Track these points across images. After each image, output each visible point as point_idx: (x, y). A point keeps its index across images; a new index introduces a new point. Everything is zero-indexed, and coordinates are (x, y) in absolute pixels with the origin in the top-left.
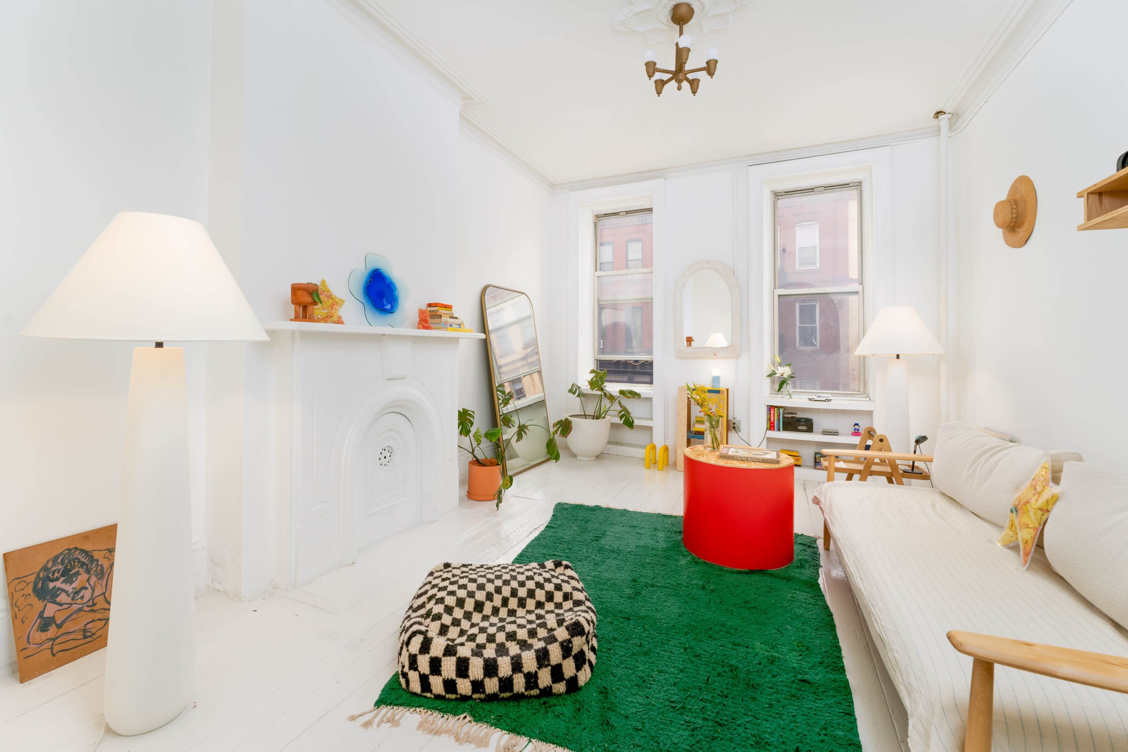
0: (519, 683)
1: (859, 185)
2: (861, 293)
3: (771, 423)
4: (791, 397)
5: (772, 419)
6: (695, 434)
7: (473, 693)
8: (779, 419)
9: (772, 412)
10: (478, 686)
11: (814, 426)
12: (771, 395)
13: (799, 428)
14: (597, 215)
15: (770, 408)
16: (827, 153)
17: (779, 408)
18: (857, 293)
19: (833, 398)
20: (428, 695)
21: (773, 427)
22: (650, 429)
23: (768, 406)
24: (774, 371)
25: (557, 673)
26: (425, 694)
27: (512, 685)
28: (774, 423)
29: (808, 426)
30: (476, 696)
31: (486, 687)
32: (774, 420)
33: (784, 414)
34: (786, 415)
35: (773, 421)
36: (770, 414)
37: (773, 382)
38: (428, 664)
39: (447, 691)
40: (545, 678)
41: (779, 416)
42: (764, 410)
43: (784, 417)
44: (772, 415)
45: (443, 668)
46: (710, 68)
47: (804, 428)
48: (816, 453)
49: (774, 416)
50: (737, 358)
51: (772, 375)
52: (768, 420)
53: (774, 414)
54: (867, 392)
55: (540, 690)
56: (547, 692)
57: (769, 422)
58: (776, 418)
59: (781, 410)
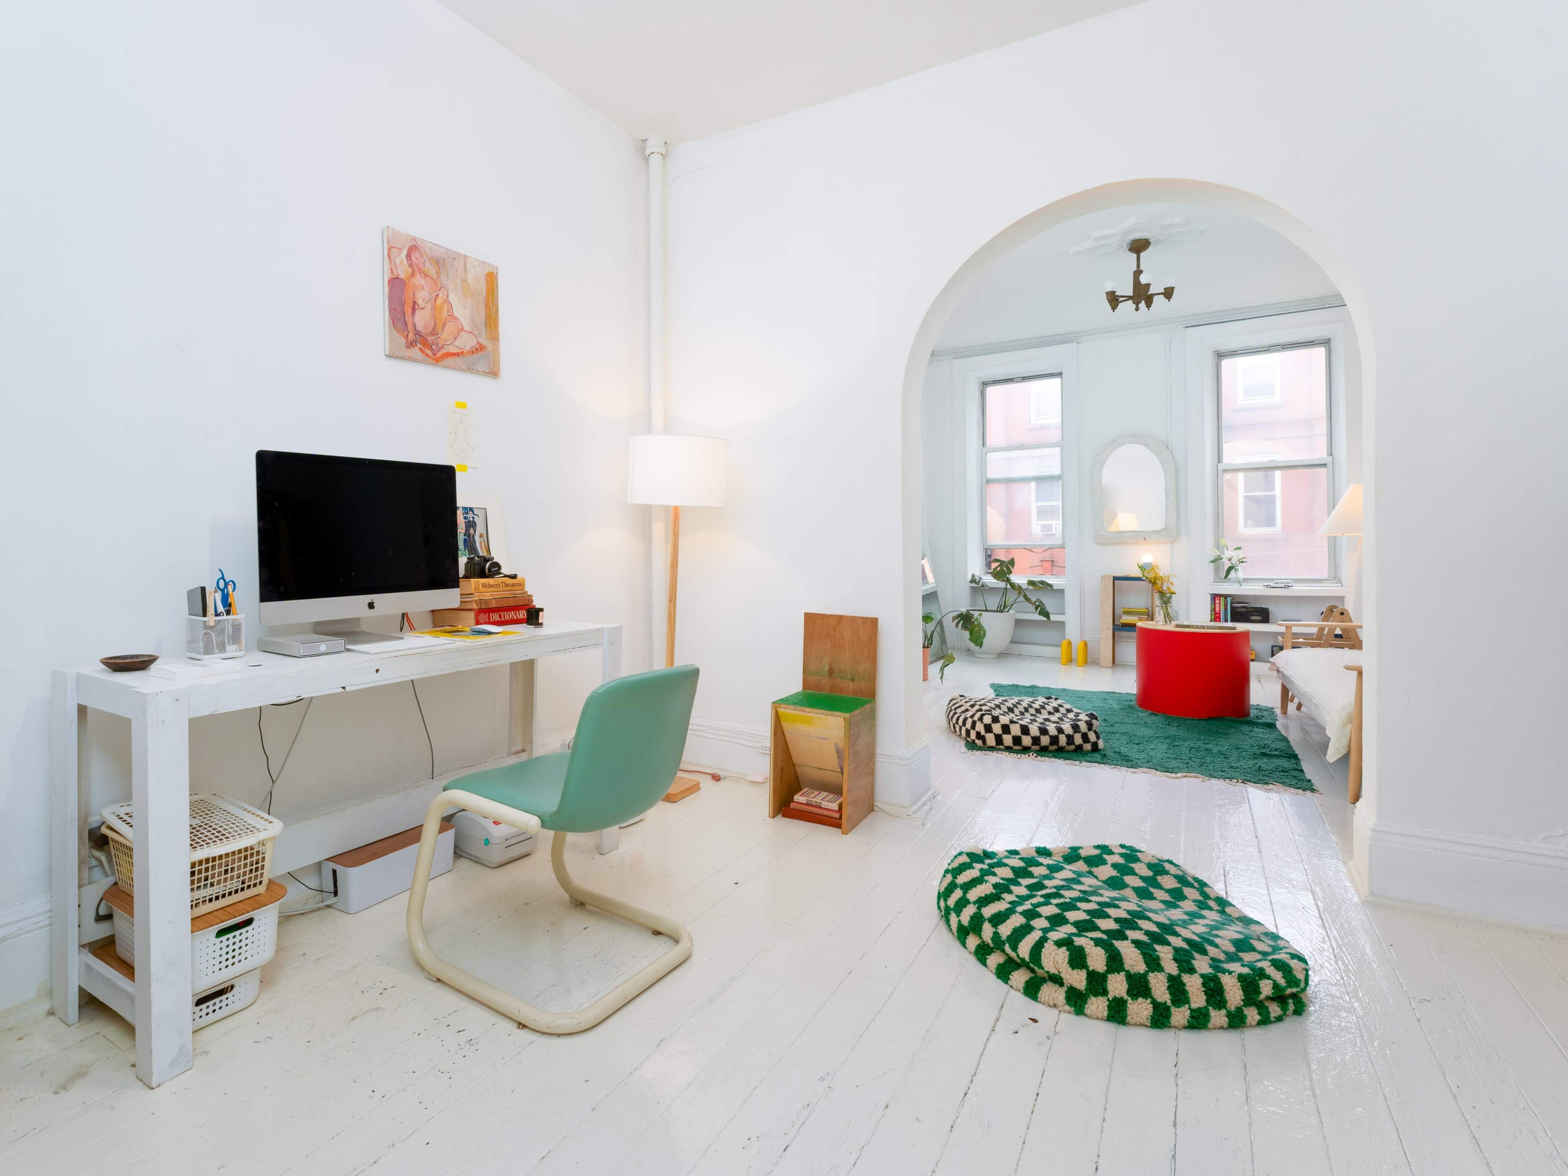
0: (1063, 740)
1: (1326, 342)
2: (1330, 466)
3: (1216, 613)
4: (1241, 585)
5: (1217, 609)
6: (1122, 626)
7: (1032, 745)
8: (1226, 609)
9: (1217, 602)
10: (1036, 740)
11: (1270, 616)
12: (1215, 584)
13: (1251, 618)
14: (983, 383)
15: (1215, 597)
16: (1285, 312)
17: (1226, 596)
18: (1325, 465)
19: (1294, 585)
20: (1002, 747)
21: (1219, 618)
22: (1062, 624)
23: (1212, 594)
24: (1219, 556)
25: (1085, 738)
26: (998, 747)
27: (1058, 741)
28: (1219, 614)
29: (1264, 616)
30: (1034, 747)
31: (1041, 741)
32: (1220, 611)
33: (1232, 603)
34: (1235, 605)
35: (1218, 612)
36: (1215, 604)
37: (1217, 570)
38: (1000, 728)
39: (1015, 744)
40: (1078, 740)
41: (1226, 605)
42: (1208, 600)
43: (1232, 607)
44: (1217, 605)
45: (1011, 730)
46: (1168, 293)
47: (1258, 618)
48: (1273, 647)
49: (1220, 606)
50: (1172, 543)
51: (1216, 560)
52: (1211, 611)
53: (1220, 603)
54: (1338, 578)
55: (1076, 746)
56: (1079, 748)
57: (1213, 612)
58: (1222, 607)
59: (1229, 599)
